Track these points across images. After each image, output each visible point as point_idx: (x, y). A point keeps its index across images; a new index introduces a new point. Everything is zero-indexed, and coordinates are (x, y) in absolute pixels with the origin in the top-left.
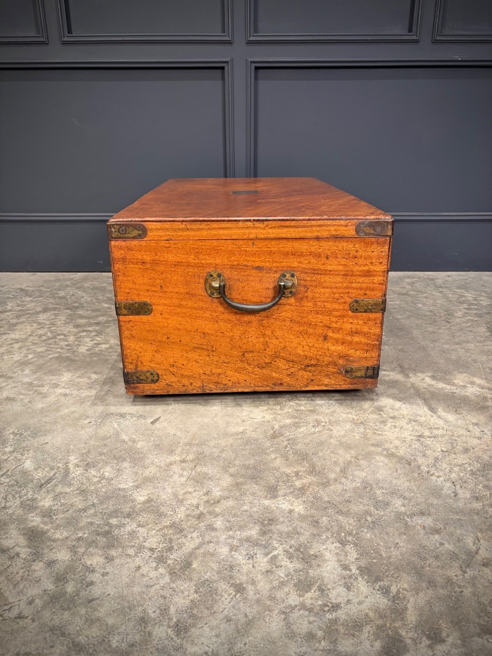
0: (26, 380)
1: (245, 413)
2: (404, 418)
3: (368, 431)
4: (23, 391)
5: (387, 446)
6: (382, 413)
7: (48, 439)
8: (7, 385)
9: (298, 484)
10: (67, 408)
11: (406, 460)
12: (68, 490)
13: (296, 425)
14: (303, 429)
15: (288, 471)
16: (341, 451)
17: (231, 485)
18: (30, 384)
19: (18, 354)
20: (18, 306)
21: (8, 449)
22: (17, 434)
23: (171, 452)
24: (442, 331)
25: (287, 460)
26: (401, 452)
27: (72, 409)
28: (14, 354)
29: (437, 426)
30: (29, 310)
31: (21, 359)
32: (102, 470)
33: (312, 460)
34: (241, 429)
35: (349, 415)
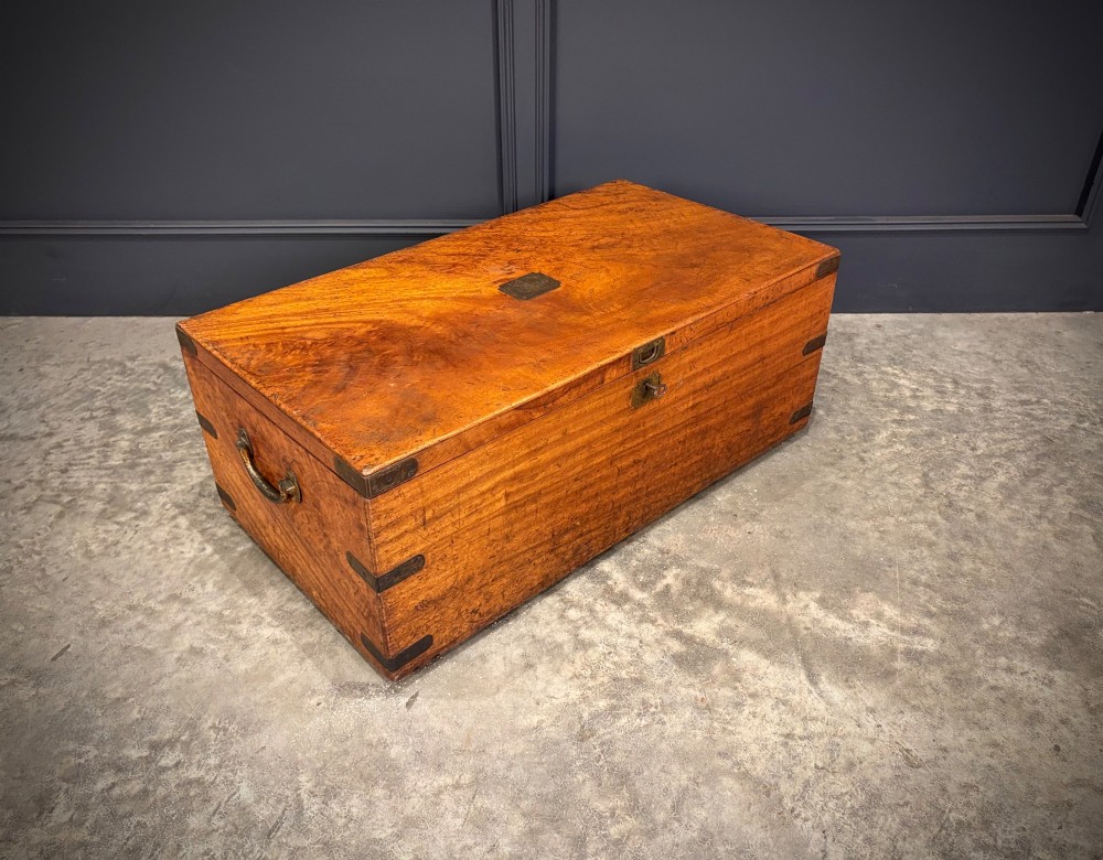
0: (213, 607)
1: (540, 685)
2: (769, 696)
3: (716, 724)
4: (213, 634)
5: (742, 755)
6: (738, 684)
7: (262, 739)
8: (186, 619)
9: (614, 831)
10: (282, 671)
11: (765, 787)
12: (306, 843)
13: (613, 712)
14: (624, 720)
15: (601, 806)
16: (675, 768)
17: (524, 834)
18: (220, 615)
19: (188, 544)
20: (168, 414)
21: (213, 761)
22: (219, 729)
23: (439, 767)
24: (849, 483)
25: (600, 785)
26: (759, 769)
27: (290, 674)
28: (182, 544)
29: (814, 714)
30: (188, 426)
31: (195, 557)
32: (347, 804)
33: (634, 785)
34: (535, 719)
35: (691, 691)
